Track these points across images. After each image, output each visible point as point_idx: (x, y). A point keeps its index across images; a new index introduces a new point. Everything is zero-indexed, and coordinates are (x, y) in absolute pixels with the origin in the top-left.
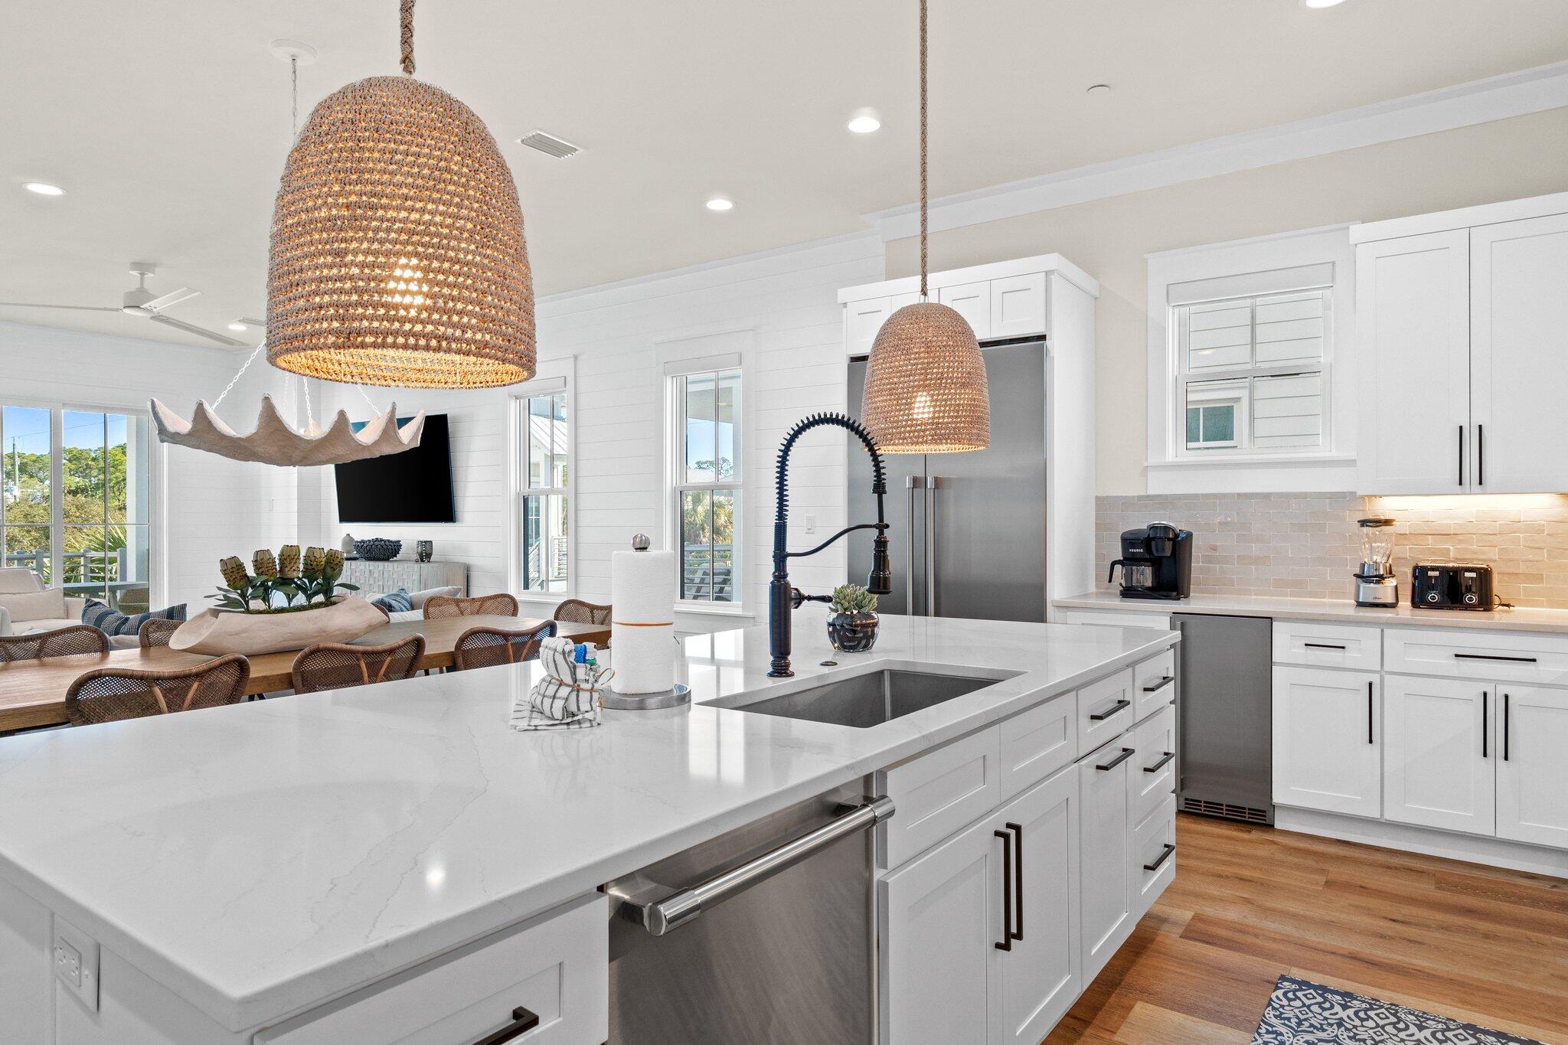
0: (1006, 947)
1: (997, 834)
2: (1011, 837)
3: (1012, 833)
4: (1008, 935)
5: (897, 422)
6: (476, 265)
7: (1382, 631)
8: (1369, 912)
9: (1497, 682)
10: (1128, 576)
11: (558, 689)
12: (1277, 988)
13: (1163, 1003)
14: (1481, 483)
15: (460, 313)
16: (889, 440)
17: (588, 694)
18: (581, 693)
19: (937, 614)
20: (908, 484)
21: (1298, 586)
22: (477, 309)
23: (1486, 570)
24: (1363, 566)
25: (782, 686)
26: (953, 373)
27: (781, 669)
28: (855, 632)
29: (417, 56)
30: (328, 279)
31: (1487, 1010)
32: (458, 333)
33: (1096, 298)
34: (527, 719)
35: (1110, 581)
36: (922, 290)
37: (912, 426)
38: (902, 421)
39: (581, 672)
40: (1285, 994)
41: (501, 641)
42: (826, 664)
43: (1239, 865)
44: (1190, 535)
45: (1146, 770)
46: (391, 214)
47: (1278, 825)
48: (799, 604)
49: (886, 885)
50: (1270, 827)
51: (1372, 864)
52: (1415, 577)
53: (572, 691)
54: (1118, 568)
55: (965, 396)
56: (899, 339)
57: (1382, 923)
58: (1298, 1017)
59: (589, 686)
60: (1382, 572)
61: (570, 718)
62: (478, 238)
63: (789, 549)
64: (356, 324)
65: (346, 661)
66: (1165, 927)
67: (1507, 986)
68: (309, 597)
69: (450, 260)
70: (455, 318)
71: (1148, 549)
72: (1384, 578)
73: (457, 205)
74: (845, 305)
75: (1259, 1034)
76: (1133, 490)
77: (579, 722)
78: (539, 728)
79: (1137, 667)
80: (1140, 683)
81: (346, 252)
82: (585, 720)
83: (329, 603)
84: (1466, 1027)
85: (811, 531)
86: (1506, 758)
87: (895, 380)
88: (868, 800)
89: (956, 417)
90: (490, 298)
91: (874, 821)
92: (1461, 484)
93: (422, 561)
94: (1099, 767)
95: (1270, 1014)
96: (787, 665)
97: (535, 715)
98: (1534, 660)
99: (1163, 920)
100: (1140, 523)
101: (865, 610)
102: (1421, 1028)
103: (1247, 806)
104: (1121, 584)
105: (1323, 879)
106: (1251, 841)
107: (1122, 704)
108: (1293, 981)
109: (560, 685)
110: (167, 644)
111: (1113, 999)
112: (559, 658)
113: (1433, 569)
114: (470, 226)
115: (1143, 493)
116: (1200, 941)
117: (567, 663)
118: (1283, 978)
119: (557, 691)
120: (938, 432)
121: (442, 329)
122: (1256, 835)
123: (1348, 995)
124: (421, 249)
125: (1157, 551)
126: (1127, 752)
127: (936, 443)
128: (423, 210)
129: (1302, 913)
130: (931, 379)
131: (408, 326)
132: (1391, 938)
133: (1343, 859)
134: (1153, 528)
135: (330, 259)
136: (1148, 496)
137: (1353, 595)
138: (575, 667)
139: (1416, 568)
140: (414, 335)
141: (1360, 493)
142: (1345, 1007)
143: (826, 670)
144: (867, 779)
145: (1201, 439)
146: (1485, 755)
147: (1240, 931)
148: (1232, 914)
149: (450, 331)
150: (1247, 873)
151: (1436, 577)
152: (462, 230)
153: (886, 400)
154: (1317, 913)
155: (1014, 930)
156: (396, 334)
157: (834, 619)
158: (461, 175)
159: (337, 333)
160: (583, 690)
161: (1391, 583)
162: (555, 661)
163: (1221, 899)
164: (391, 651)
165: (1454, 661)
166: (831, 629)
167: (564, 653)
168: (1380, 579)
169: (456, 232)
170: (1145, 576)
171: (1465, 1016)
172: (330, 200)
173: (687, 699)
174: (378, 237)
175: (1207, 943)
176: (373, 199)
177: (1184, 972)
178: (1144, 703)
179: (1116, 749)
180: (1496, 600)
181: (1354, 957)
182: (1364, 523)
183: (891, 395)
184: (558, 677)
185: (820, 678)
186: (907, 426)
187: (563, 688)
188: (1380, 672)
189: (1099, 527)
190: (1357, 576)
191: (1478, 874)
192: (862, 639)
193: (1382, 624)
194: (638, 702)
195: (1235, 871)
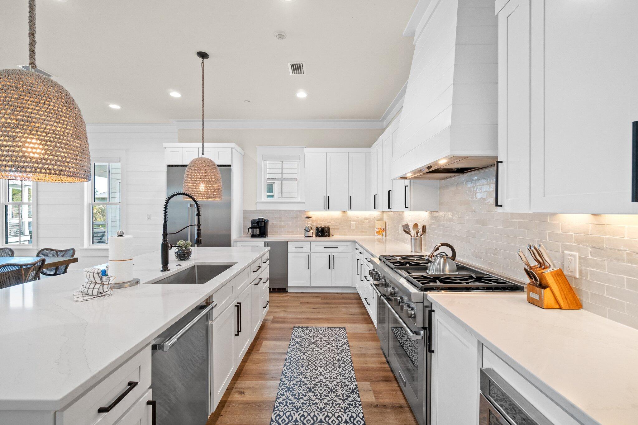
0: (238, 335)
1: (235, 306)
2: (239, 306)
4: (238, 332)
5: (196, 192)
6: (74, 146)
7: (311, 243)
8: (310, 308)
9: (331, 252)
10: (252, 232)
11: (95, 285)
12: (293, 330)
13: (269, 341)
14: (329, 209)
15: (68, 162)
17: (107, 286)
18: (104, 286)
20: (188, 206)
21: (292, 233)
22: (75, 161)
23: (329, 228)
24: (306, 227)
25: (167, 274)
26: (213, 179)
27: (165, 268)
28: (185, 255)
31: (332, 323)
32: (68, 169)
33: (243, 155)
34: (82, 297)
35: (248, 233)
36: (202, 153)
37: (201, 193)
38: (197, 192)
39: (104, 278)
40: (295, 331)
41: (18, 268)
42: (177, 266)
44: (268, 220)
45: (264, 283)
46: (38, 125)
47: (289, 291)
48: (171, 248)
49: (212, 325)
50: (287, 292)
52: (316, 230)
53: (101, 285)
54: (250, 229)
55: (216, 185)
56: (196, 167)
57: (312, 310)
58: (298, 335)
59: (107, 283)
60: (310, 229)
61: (101, 294)
62: (74, 136)
66: (268, 322)
67: (335, 318)
69: (64, 144)
70: (66, 164)
71: (258, 224)
73: (66, 125)
74: (166, 148)
75: (291, 341)
76: (253, 208)
77: (104, 295)
78: (88, 299)
79: (262, 258)
80: (263, 262)
82: (107, 294)
84: (329, 328)
85: (149, 219)
86: (333, 269)
87: (195, 179)
88: (208, 305)
89: (214, 191)
90: (79, 157)
91: (212, 308)
92: (325, 209)
94: (255, 284)
95: (292, 336)
96: (167, 267)
97: (84, 295)
98: (338, 247)
99: (268, 320)
100: (256, 217)
101: (187, 248)
102: (321, 330)
103: (282, 288)
104: (251, 234)
105: (300, 302)
107: (260, 267)
108: (296, 327)
109: (96, 284)
111: (258, 342)
112: (96, 275)
113: (320, 228)
114: (71, 132)
115: (256, 209)
116: (275, 323)
117: (99, 276)
118: (294, 327)
119: (94, 286)
121: (61, 167)
122: (284, 295)
123: (307, 327)
124: (52, 139)
125: (260, 225)
126: (261, 279)
127: (208, 199)
128: (52, 125)
129: (296, 311)
130: (207, 180)
132: (314, 312)
133: (302, 297)
134: (259, 219)
136: (258, 210)
137: (304, 235)
138: (102, 277)
139: (316, 228)
141: (306, 211)
142: (307, 330)
143: (179, 267)
144: (208, 298)
146: (329, 268)
147: (284, 318)
148: (282, 315)
149: (64, 169)
150: (283, 304)
153: (192, 185)
154: (299, 310)
155: (239, 330)
157: (177, 251)
160: (105, 284)
161: (311, 231)
162: (93, 276)
163: (279, 312)
165: (324, 249)
166: (176, 254)
167: (98, 273)
169: (66, 134)
170: (257, 231)
171: (329, 325)
173: (139, 283)
174: (32, 133)
175: (277, 323)
176: (29, 119)
177: (273, 331)
178: (263, 266)
179: (258, 279)
180: (331, 234)
181: (307, 319)
182: (306, 218)
183: (194, 184)
184: (95, 281)
185: (178, 270)
186: (199, 193)
187: (97, 285)
188: (310, 252)
189: (244, 218)
190: (305, 230)
191: (328, 295)
192: (187, 256)
193: (311, 241)
194: (121, 286)
195: (281, 304)
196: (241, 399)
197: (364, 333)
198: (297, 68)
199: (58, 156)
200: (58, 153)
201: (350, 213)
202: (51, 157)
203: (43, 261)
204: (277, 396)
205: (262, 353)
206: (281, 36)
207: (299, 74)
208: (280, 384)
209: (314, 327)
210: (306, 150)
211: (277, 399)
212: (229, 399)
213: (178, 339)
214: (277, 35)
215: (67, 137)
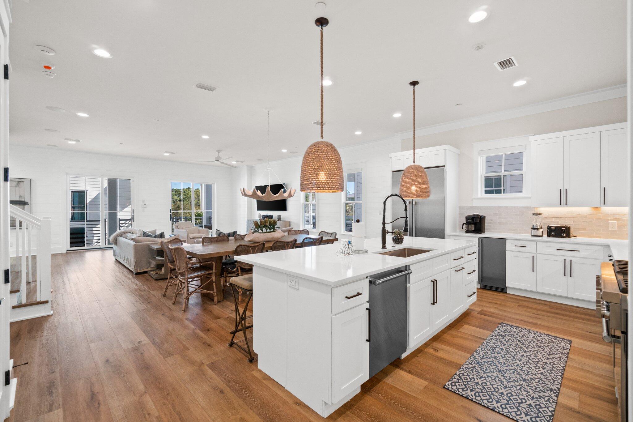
0: (433, 304)
1: (432, 281)
2: (435, 282)
3: (435, 281)
5: (408, 192)
7: (537, 243)
8: (529, 312)
9: (569, 256)
10: (468, 227)
12: (500, 324)
13: (471, 325)
14: (566, 204)
15: (335, 183)
16: (405, 196)
18: (350, 250)
19: (416, 236)
21: (515, 231)
22: (338, 182)
23: (568, 227)
24: (533, 226)
25: (384, 250)
27: (384, 247)
28: (399, 240)
29: (324, 136)
30: (314, 179)
31: (553, 332)
32: (335, 186)
33: (459, 154)
34: (340, 254)
35: (462, 228)
36: (414, 162)
40: (502, 326)
41: (312, 240)
42: (393, 246)
43: (495, 300)
44: (485, 217)
45: (469, 273)
46: (324, 167)
47: (508, 292)
48: (388, 233)
50: (506, 292)
51: (531, 302)
52: (548, 229)
53: (348, 249)
54: (465, 225)
55: (424, 187)
56: (409, 174)
57: (532, 314)
58: (504, 330)
59: (351, 248)
60: (538, 227)
61: (348, 254)
63: (386, 222)
64: (319, 186)
65: (282, 244)
66: (474, 312)
68: (270, 230)
69: (333, 174)
71: (473, 220)
72: (539, 229)
73: (334, 164)
74: (391, 158)
75: (494, 332)
76: (469, 205)
77: (350, 255)
78: (342, 256)
79: (466, 249)
80: (467, 253)
81: (317, 174)
83: (274, 231)
84: (546, 335)
85: (391, 218)
86: (571, 276)
88: (406, 270)
89: (422, 191)
90: (339, 180)
91: (408, 274)
92: (560, 204)
93: (278, 220)
94: (455, 271)
95: (497, 329)
96: (385, 246)
98: (579, 251)
99: (473, 310)
100: (471, 213)
101: (401, 235)
102: (535, 334)
103: (499, 287)
104: (465, 229)
105: (518, 305)
106: (500, 296)
107: (462, 257)
108: (504, 324)
110: (244, 239)
111: (459, 324)
112: (346, 243)
115: (472, 206)
116: (482, 315)
118: (502, 323)
120: (418, 195)
121: (332, 186)
122: (501, 294)
123: (518, 327)
124: (329, 173)
125: (475, 221)
126: (463, 268)
127: (417, 197)
128: (329, 166)
131: (327, 186)
132: (533, 317)
133: (525, 301)
134: (474, 215)
135: (315, 175)
136: (473, 206)
137: (531, 234)
138: (349, 245)
139: (548, 226)
140: (328, 187)
141: (533, 206)
142: (516, 329)
143: (394, 248)
144: (406, 266)
145: (494, 187)
146: (565, 275)
147: (493, 314)
148: (492, 310)
150: (497, 302)
151: (553, 229)
152: (335, 169)
153: (405, 188)
154: (514, 311)
155: (435, 301)
156: (325, 187)
157: (393, 237)
158: (334, 159)
159: (316, 187)
161: (541, 230)
163: (489, 307)
164: (291, 242)
165: (556, 251)
168: (538, 229)
170: (472, 227)
171: (547, 333)
172: (314, 165)
173: (367, 252)
174: (323, 171)
175: (484, 315)
178: (467, 258)
179: (460, 267)
180: (572, 235)
181: (521, 320)
182: (533, 214)
184: (345, 247)
185: (392, 249)
186: (410, 193)
187: (346, 249)
188: (536, 253)
189: (460, 214)
190: (532, 228)
191: (563, 306)
192: (400, 241)
193: (537, 241)
194: (358, 252)
195: (494, 301)
196: (435, 353)
197: (600, 354)
198: (506, 64)
199: (331, 181)
200: (331, 179)
201: (606, 209)
202: (329, 181)
203: (322, 238)
204: (465, 363)
205: (461, 332)
206: (479, 48)
207: (510, 68)
208: (471, 356)
209: (528, 329)
210: (532, 138)
211: (464, 364)
212: (426, 350)
213: (383, 282)
214: (476, 48)
215: (335, 170)
